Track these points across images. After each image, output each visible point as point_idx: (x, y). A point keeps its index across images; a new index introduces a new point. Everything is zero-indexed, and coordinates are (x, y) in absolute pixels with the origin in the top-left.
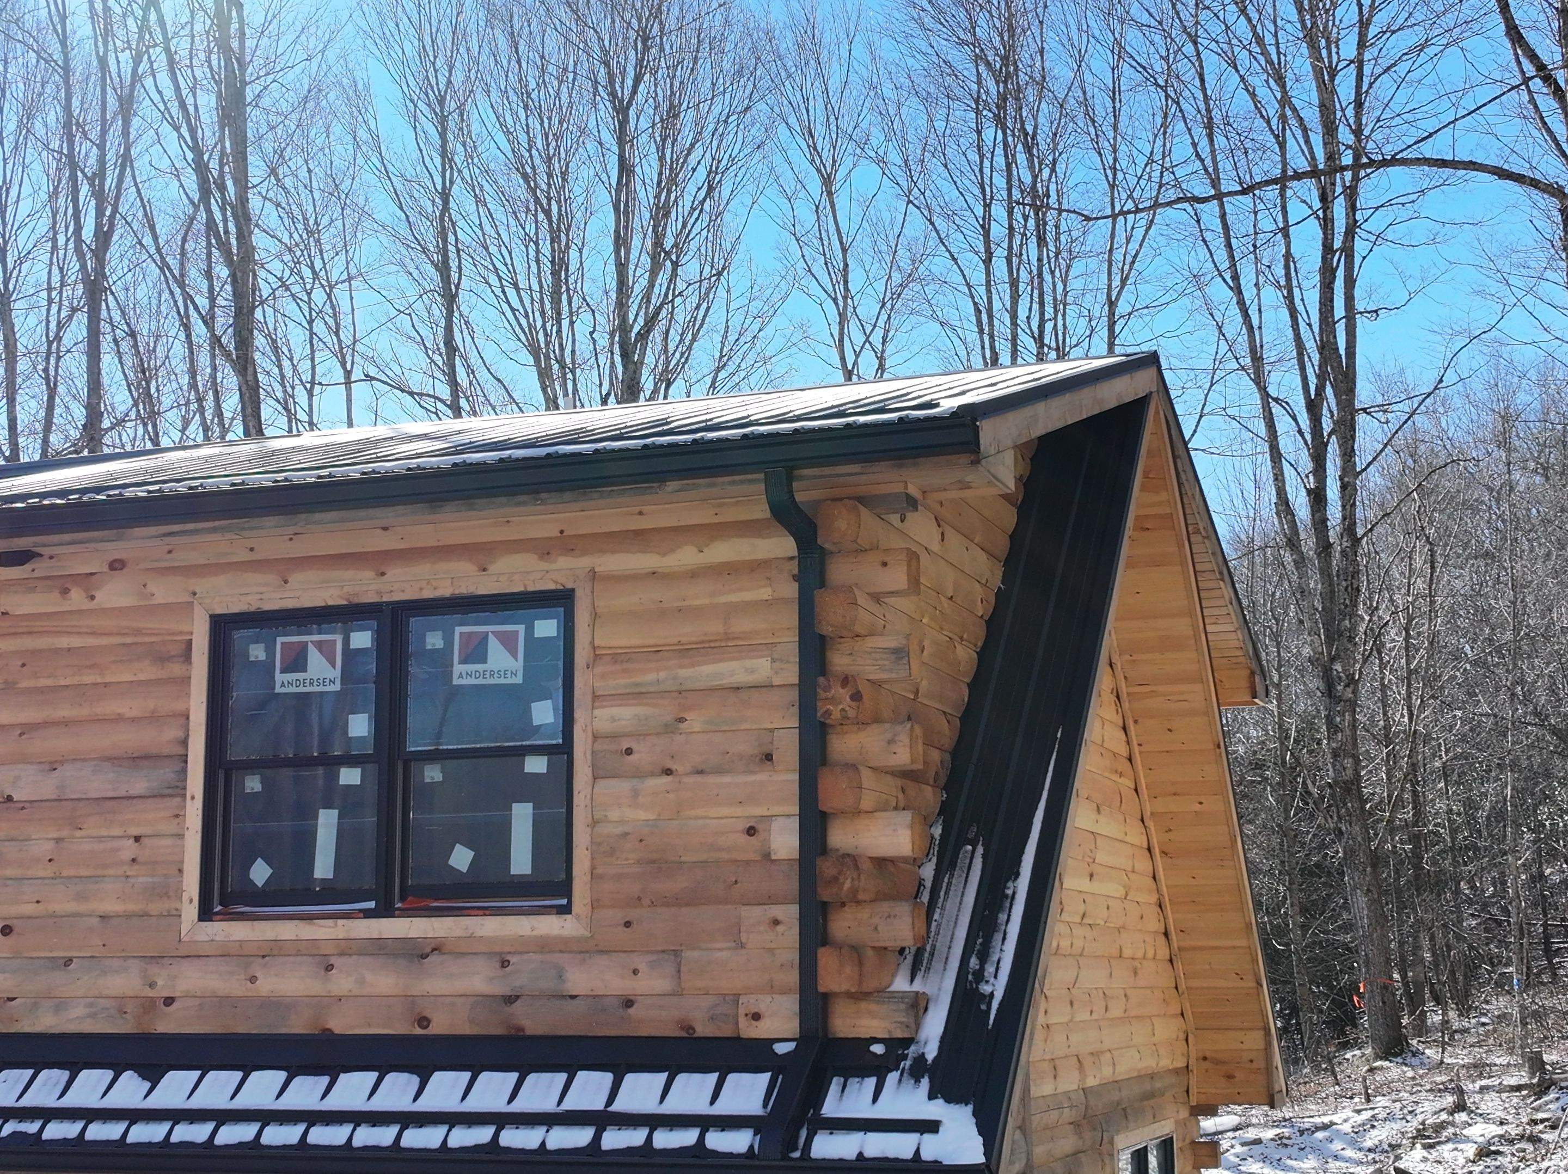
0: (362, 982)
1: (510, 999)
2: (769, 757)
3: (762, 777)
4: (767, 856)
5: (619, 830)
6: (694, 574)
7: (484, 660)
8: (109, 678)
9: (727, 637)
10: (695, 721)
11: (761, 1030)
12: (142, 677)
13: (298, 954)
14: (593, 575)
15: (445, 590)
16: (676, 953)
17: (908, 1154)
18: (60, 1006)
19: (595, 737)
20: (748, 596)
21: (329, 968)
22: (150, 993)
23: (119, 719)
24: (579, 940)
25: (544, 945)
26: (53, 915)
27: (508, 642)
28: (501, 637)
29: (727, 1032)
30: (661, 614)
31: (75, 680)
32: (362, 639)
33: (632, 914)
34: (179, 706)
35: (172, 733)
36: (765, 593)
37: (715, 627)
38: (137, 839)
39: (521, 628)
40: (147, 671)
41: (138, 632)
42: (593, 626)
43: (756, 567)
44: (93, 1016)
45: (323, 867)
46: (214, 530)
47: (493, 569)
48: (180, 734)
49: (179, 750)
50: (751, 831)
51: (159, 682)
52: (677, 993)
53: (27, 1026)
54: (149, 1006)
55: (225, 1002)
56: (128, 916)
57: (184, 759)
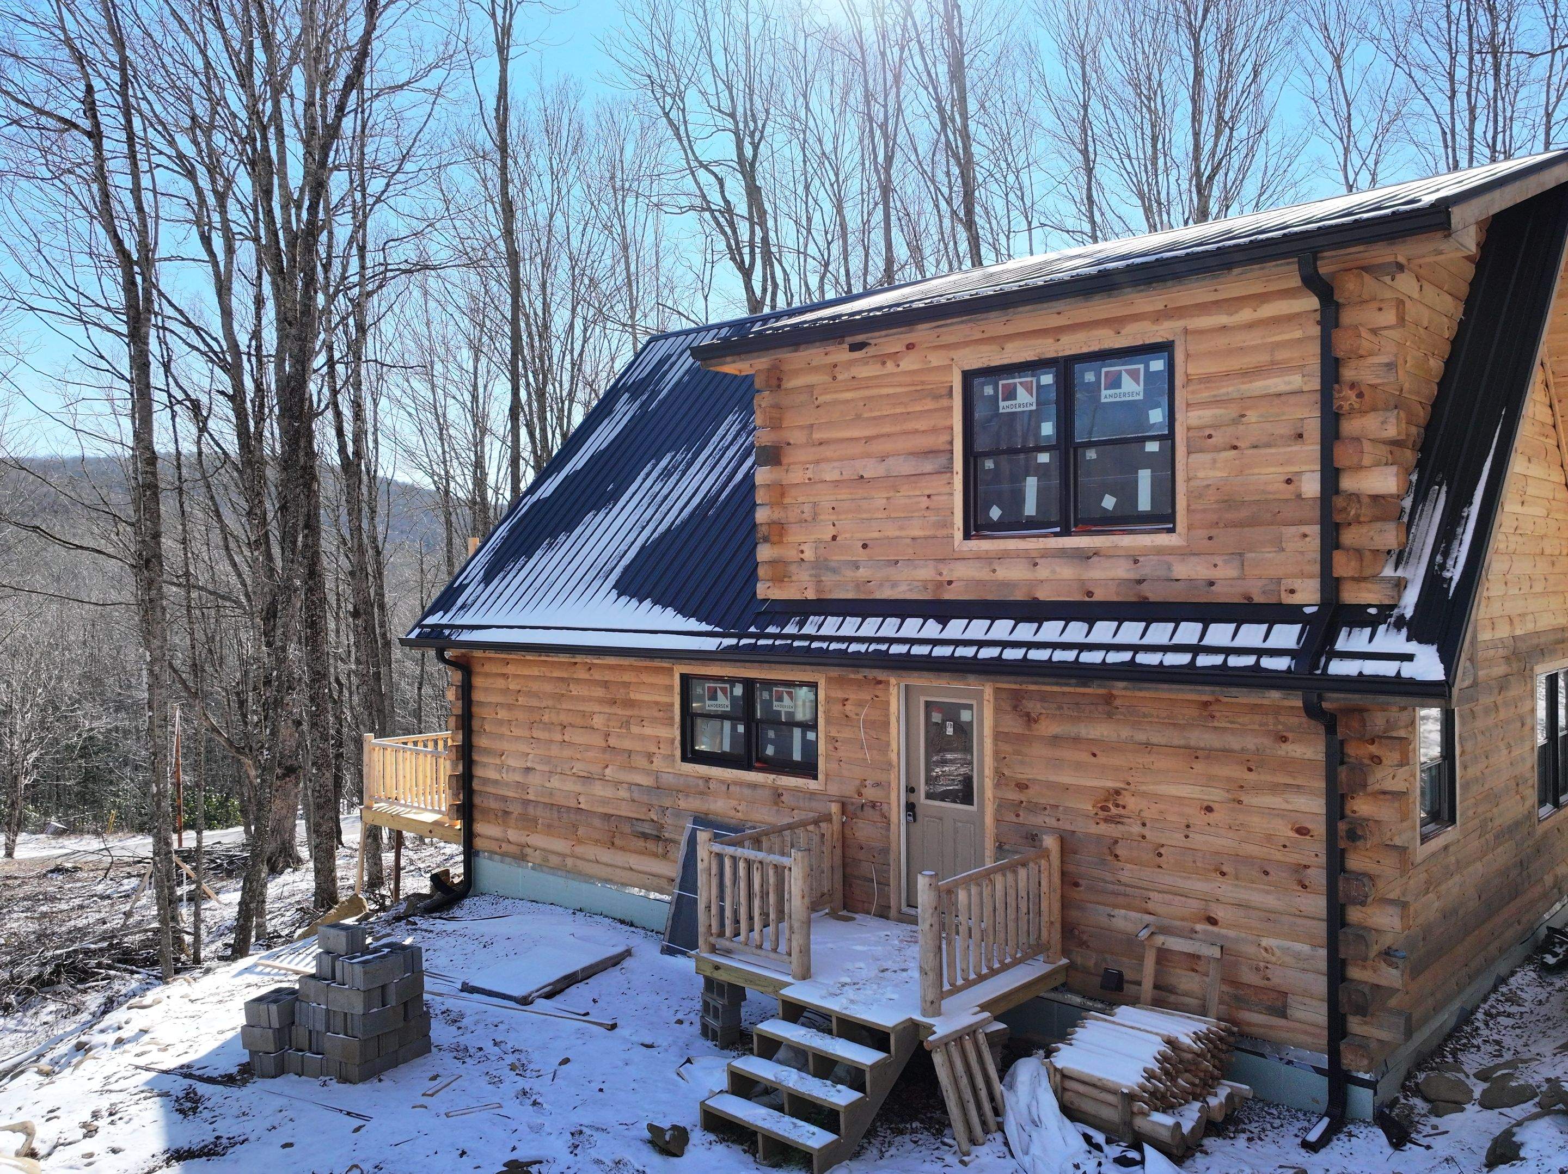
0: (1054, 572)
1: (1140, 582)
2: (1300, 436)
3: (1296, 448)
4: (1299, 496)
5: (1205, 483)
6: (1250, 326)
7: (1119, 387)
8: (910, 410)
9: (1273, 363)
10: (1252, 416)
11: (1296, 599)
12: (926, 408)
13: (1018, 557)
14: (1186, 331)
15: (1095, 347)
16: (1241, 555)
17: (1392, 673)
18: (894, 585)
19: (1189, 429)
20: (1287, 337)
21: (1035, 564)
22: (939, 578)
23: (916, 432)
24: (1179, 547)
25: (1160, 551)
26: (888, 538)
27: (1134, 375)
28: (1130, 373)
29: (1273, 600)
30: (1231, 352)
31: (892, 412)
32: (1047, 379)
33: (1213, 532)
34: (947, 423)
35: (945, 438)
36: (1298, 334)
37: (1264, 358)
38: (929, 496)
39: (1141, 367)
40: (930, 405)
41: (923, 383)
42: (1186, 362)
43: (1290, 318)
44: (910, 590)
45: (1030, 509)
46: (962, 322)
47: (1123, 332)
48: (949, 438)
49: (948, 447)
50: (1289, 481)
51: (936, 410)
52: (1242, 578)
53: (878, 595)
54: (939, 585)
55: (980, 583)
56: (926, 538)
57: (951, 452)
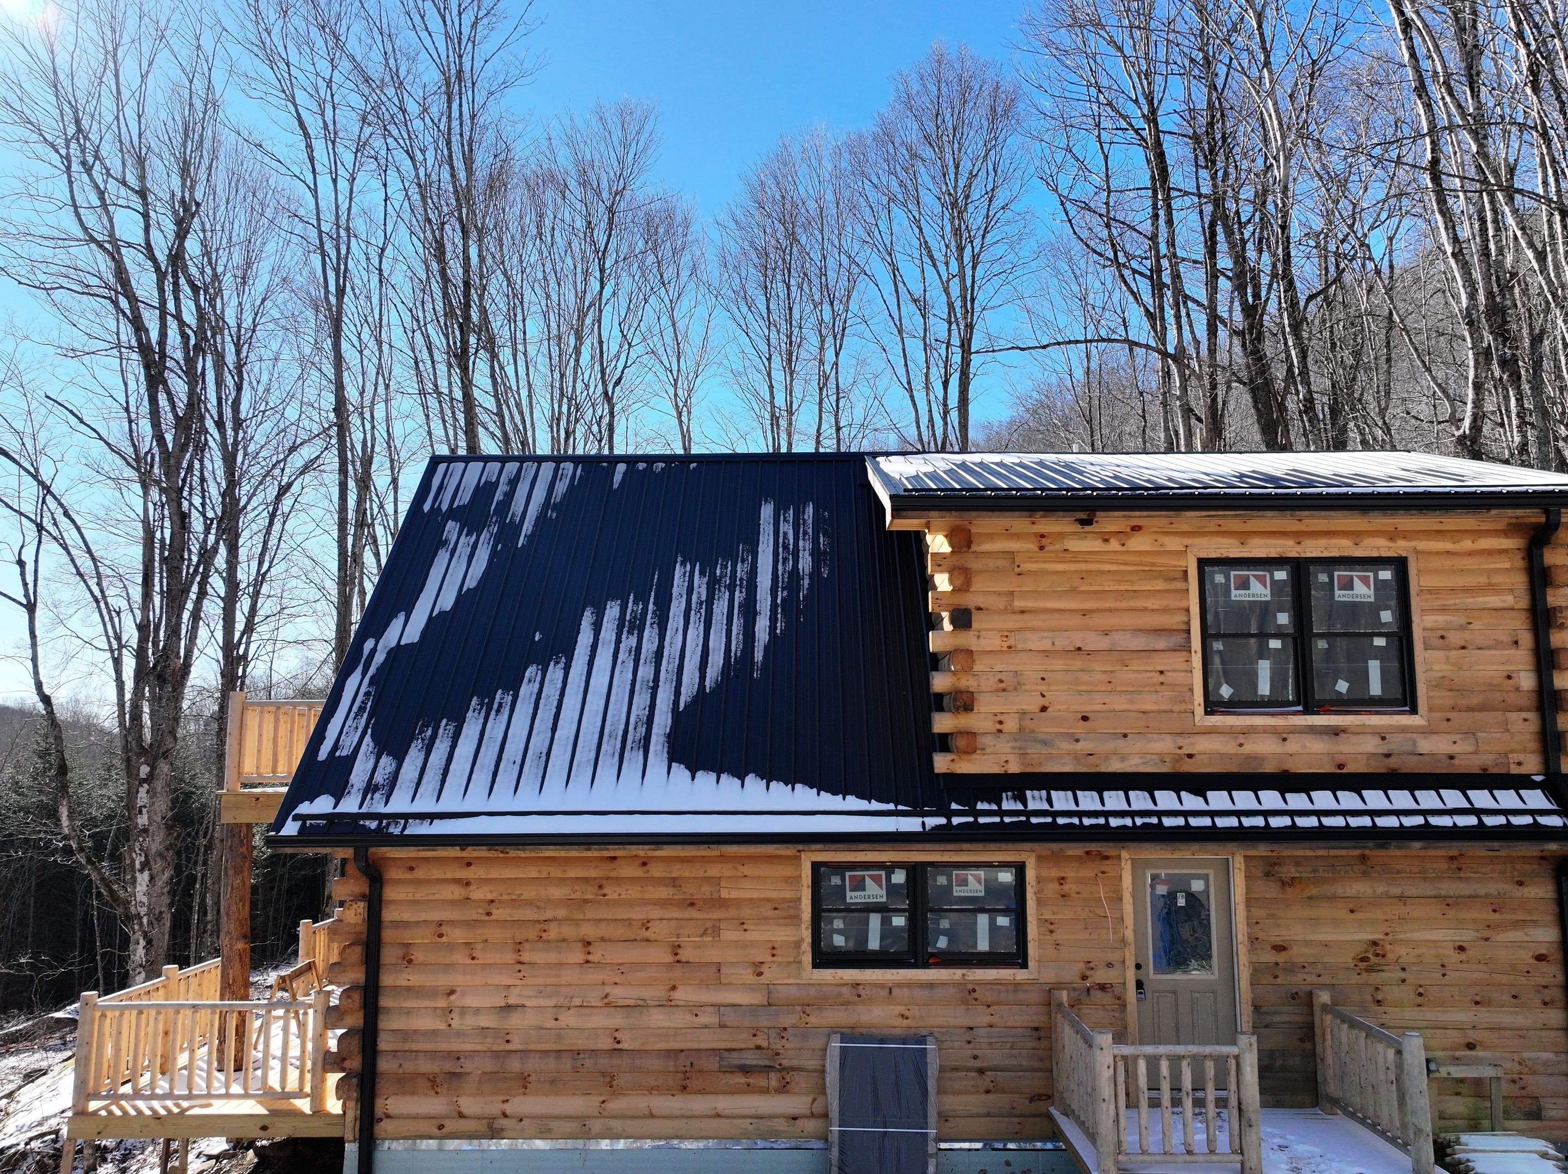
0: (1304, 747)
1: (1388, 756)
2: (1516, 643)
3: (1512, 652)
4: (1517, 689)
5: (1440, 674)
6: (1470, 554)
7: (1352, 589)
8: (1136, 588)
9: (1490, 584)
10: (1476, 625)
11: (1523, 770)
12: (1157, 588)
13: (1265, 732)
14: (1416, 551)
15: (1335, 553)
16: (1473, 734)
18: (1123, 758)
19: (1424, 629)
20: (1498, 566)
21: (1285, 740)
22: (1179, 751)
23: (1145, 609)
24: (1422, 727)
25: (1404, 730)
26: (1114, 711)
27: (1365, 581)
28: (1361, 578)
29: (1503, 771)
30: (1454, 571)
31: (1115, 588)
32: (1281, 575)
33: (1450, 715)
34: (1183, 604)
35: (1181, 618)
36: (1508, 565)
37: (1483, 580)
38: (1162, 672)
39: (1371, 574)
40: (1160, 585)
41: (1153, 564)
42: (1418, 576)
43: (1501, 552)
44: (1146, 763)
45: (1264, 688)
47: (1362, 544)
48: (1185, 619)
49: (1184, 627)
50: (1509, 677)
51: (1167, 591)
52: (1476, 752)
53: (1104, 769)
54: (1178, 759)
55: (1231, 757)
56: (1159, 712)
57: (1188, 632)
